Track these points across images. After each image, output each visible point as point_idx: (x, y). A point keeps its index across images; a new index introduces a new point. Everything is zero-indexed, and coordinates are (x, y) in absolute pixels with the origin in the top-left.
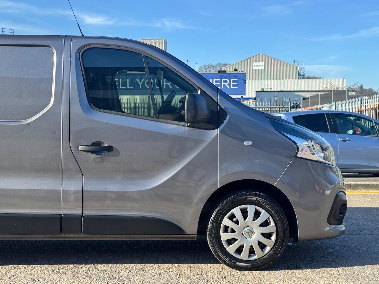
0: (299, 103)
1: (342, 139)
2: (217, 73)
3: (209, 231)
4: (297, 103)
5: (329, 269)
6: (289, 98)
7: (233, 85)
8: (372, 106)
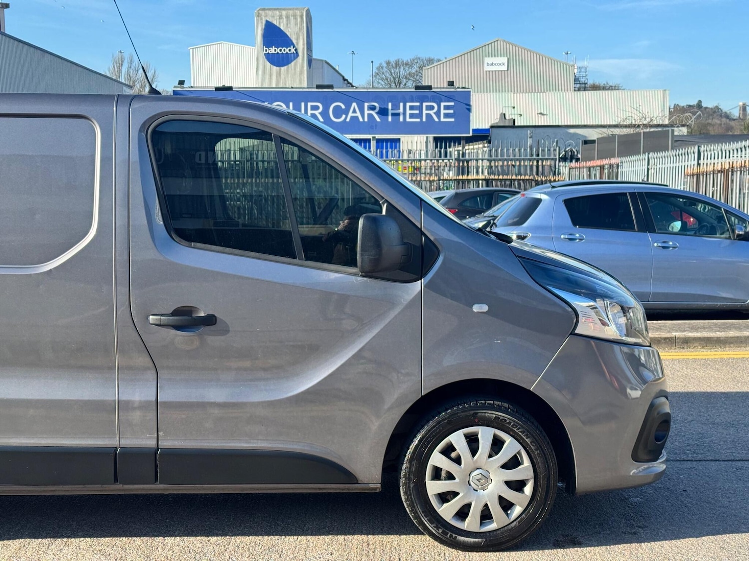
0: (577, 151)
1: (659, 244)
2: (414, 90)
3: (405, 476)
4: (571, 151)
5: (634, 545)
6: (557, 141)
7: (446, 116)
8: (720, 164)
